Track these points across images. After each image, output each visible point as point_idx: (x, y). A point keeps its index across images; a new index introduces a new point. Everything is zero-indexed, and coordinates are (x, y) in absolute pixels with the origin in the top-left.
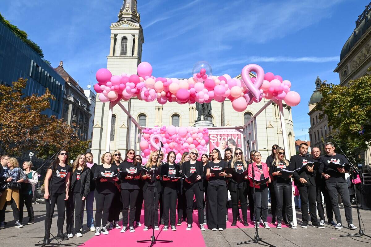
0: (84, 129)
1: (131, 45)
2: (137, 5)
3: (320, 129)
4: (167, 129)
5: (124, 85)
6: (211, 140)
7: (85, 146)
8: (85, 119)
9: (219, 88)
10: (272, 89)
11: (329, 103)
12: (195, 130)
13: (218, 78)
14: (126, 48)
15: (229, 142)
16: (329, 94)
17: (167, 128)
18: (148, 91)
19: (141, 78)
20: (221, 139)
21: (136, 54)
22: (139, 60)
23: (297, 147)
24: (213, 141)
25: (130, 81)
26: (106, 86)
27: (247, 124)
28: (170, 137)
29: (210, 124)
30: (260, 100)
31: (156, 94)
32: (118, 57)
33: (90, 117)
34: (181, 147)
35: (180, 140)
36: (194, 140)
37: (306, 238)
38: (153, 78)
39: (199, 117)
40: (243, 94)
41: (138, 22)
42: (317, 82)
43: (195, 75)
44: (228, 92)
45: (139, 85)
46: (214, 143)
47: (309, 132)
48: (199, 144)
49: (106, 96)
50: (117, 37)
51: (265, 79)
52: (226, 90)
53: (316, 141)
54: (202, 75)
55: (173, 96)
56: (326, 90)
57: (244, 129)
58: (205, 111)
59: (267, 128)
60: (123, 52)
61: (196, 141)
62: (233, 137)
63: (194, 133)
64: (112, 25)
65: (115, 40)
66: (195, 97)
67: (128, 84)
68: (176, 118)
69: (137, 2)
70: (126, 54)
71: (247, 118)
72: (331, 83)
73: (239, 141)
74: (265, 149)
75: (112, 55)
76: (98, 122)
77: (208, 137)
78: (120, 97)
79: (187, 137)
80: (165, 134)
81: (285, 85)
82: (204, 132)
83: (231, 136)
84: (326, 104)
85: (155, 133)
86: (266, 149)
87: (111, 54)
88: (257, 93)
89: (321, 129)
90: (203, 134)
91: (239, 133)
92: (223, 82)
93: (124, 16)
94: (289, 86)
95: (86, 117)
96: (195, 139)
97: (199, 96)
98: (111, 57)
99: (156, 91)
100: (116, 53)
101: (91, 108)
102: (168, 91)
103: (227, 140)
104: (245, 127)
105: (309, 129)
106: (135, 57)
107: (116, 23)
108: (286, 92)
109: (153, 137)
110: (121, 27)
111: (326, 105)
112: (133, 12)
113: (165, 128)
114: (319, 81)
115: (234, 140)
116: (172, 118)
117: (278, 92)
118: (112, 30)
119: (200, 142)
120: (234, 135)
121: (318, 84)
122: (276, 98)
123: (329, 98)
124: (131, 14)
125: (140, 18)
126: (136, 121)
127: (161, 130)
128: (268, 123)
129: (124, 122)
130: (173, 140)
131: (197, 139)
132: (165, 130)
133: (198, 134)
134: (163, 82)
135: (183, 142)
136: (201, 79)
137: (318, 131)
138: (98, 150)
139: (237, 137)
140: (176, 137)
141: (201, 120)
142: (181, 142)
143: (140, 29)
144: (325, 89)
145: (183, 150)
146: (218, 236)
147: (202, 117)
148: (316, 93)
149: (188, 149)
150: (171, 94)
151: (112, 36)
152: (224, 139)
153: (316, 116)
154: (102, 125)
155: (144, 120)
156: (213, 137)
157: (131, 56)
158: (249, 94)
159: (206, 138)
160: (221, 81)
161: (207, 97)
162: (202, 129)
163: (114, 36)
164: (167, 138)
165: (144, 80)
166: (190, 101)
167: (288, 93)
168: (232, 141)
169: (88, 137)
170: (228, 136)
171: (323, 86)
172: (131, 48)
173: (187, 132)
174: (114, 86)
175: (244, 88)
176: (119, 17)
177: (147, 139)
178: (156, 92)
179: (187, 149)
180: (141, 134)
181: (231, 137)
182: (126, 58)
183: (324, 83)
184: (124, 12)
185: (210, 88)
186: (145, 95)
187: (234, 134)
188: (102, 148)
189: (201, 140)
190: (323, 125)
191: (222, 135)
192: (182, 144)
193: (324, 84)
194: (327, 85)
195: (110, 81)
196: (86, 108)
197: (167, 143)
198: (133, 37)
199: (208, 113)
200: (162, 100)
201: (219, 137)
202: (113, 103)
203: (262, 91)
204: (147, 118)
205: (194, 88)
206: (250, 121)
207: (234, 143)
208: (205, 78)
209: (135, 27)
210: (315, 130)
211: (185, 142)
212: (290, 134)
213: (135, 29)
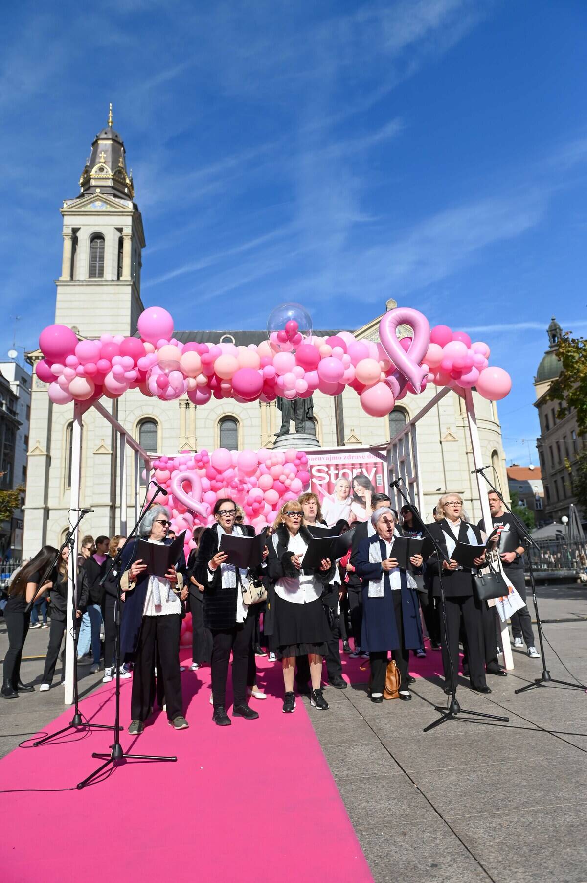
0: (4, 460)
1: (113, 253)
2: (125, 155)
3: (562, 440)
4: (210, 457)
5: (109, 363)
6: (314, 480)
7: (9, 502)
8: (6, 433)
9: (330, 365)
10: (448, 364)
11: (578, 381)
12: (276, 457)
13: (327, 342)
14: (102, 259)
15: (355, 483)
16: (577, 362)
17: (210, 454)
18: (167, 375)
19: (148, 346)
20: (337, 476)
21: (126, 275)
22: (134, 288)
23: (511, 482)
24: (321, 482)
25: (123, 354)
26: (65, 365)
27: (396, 441)
28: (219, 477)
29: (312, 441)
30: (423, 387)
31: (185, 382)
32: (82, 282)
33: (18, 429)
34: (246, 498)
35: (242, 482)
36: (275, 480)
37: (532, 696)
38: (177, 345)
39: (285, 424)
40: (383, 375)
41: (130, 197)
42: (551, 331)
43: (274, 335)
44: (350, 373)
45: (142, 362)
46: (321, 485)
47: (537, 447)
48: (287, 489)
49: (65, 388)
50: (79, 234)
51: (432, 341)
52: (346, 369)
53: (553, 467)
54: (290, 336)
55: (224, 385)
56: (570, 354)
57: (389, 452)
58: (298, 411)
59: (443, 443)
60: (96, 270)
61: (280, 483)
62: (364, 470)
63: (274, 465)
64: (65, 205)
65: (75, 240)
66: (275, 387)
67: (117, 359)
68: (229, 425)
69: (124, 150)
70: (101, 274)
71: (396, 420)
72: (582, 338)
73: (379, 479)
74: (439, 490)
75: (69, 278)
76: (38, 442)
77: (308, 471)
78: (99, 389)
79: (258, 473)
80: (206, 469)
81: (476, 353)
82: (298, 461)
83: (361, 468)
84: (572, 384)
85: (182, 467)
86: (442, 491)
87: (65, 276)
88: (416, 373)
89: (564, 438)
90: (296, 465)
91: (379, 460)
92: (339, 350)
93: (93, 182)
94: (484, 355)
95: (8, 429)
96: (278, 479)
97: (284, 384)
98: (65, 284)
99: (185, 374)
100: (77, 273)
101: (18, 407)
102: (213, 373)
103: (350, 479)
104: (391, 446)
105: (538, 439)
106: (126, 281)
107: (75, 201)
108: (480, 369)
109: (177, 476)
110: (89, 208)
111: (571, 387)
112: (115, 174)
113: (205, 454)
114: (556, 330)
115: (366, 477)
116: (219, 425)
117: (463, 370)
118: (65, 217)
119: (290, 485)
120: (368, 466)
121: (554, 336)
122: (457, 382)
123: (579, 371)
124: (112, 179)
125: (133, 188)
126: (134, 437)
127: (197, 461)
128: (444, 430)
129: (103, 440)
130: (225, 483)
131: (282, 478)
132: (205, 459)
133: (283, 465)
134: (201, 353)
135: (250, 485)
136: (288, 345)
137: (557, 443)
138: (42, 511)
139: (374, 470)
140: (231, 475)
141: (290, 433)
142: (245, 486)
143: (134, 213)
144: (569, 352)
145: (251, 505)
146: (339, 703)
147: (292, 424)
148: (550, 356)
149: (262, 504)
150: (219, 380)
151: (67, 231)
152: (344, 475)
153: (553, 410)
154: (48, 448)
155: (151, 434)
156: (319, 471)
157: (115, 278)
158: (398, 376)
159: (304, 474)
160: (333, 347)
161: (302, 385)
162: (293, 453)
163: (70, 231)
164: (211, 478)
165: (156, 348)
166: (263, 395)
167: (484, 372)
168: (363, 480)
169: (15, 479)
170: (353, 468)
171: (563, 345)
172: (113, 260)
173: (259, 463)
174: (83, 366)
175: (386, 362)
176: (83, 185)
177: (165, 483)
178: (185, 377)
179: (260, 503)
180: (148, 471)
181: (360, 470)
182: (102, 285)
183: (566, 337)
184: (93, 172)
185: (309, 363)
186: (158, 385)
187: (367, 464)
188: (50, 505)
189: (292, 480)
190: (567, 429)
191: (340, 467)
192: (248, 492)
193: (566, 340)
194: (573, 341)
195: (75, 355)
196: (8, 408)
197: (211, 490)
198: (118, 234)
199: (305, 416)
200: (199, 395)
201: (333, 472)
202: (82, 404)
203: (425, 367)
204: (159, 427)
205: (272, 365)
206: (403, 434)
207: (367, 484)
208: (297, 342)
209: (122, 210)
210: (552, 441)
211: (254, 485)
212: (495, 453)
213: (122, 214)
